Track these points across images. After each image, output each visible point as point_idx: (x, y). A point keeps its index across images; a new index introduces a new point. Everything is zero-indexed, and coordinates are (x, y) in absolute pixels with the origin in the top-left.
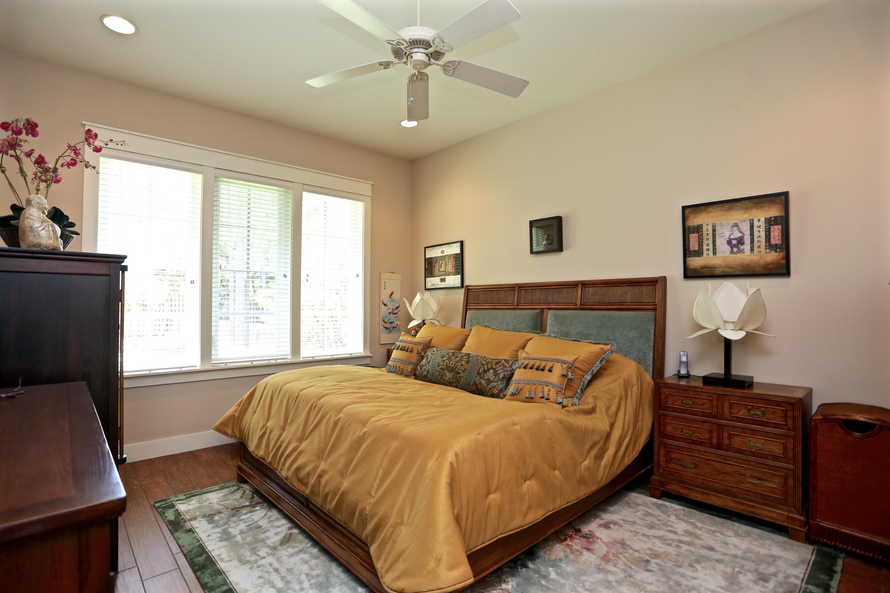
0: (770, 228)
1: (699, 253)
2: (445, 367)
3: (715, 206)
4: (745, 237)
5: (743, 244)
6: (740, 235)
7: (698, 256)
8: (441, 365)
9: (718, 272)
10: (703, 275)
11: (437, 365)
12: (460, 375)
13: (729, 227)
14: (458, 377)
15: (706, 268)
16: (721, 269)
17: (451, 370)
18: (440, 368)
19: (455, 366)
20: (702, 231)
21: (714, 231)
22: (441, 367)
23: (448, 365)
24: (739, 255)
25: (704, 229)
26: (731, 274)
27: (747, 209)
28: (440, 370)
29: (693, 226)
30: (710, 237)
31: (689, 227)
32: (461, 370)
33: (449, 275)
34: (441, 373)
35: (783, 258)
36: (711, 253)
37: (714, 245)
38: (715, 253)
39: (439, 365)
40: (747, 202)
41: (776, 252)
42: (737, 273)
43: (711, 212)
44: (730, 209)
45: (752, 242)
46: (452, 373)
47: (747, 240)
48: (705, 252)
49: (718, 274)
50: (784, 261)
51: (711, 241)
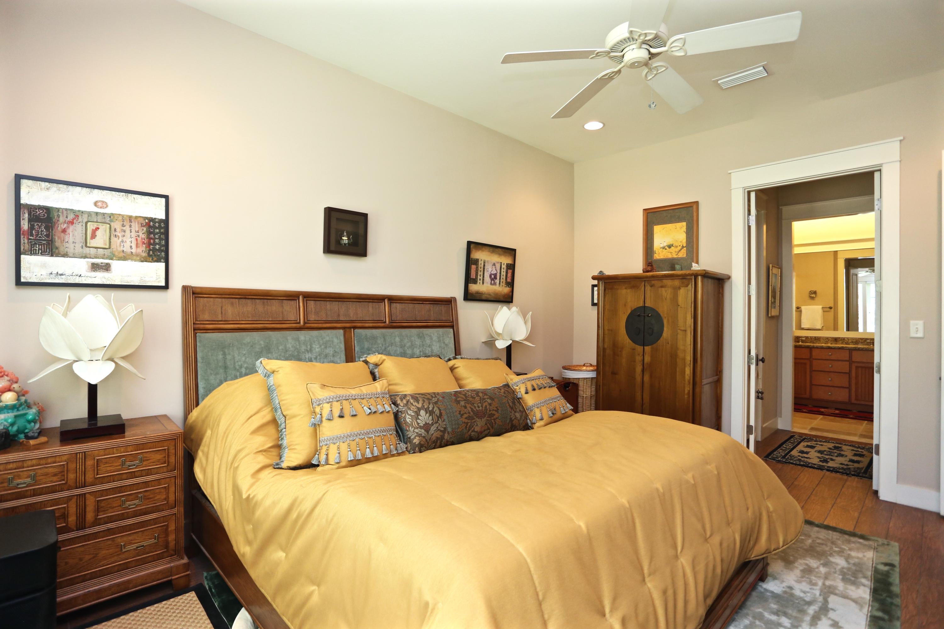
0: (507, 271)
1: (475, 281)
2: (472, 413)
3: (486, 247)
4: (498, 274)
5: (496, 279)
6: (495, 272)
7: (475, 284)
8: (466, 413)
9: (484, 297)
10: (476, 298)
11: (459, 416)
12: (495, 417)
13: (491, 265)
14: (493, 421)
15: (478, 293)
16: (485, 295)
17: (479, 415)
18: (466, 418)
19: (484, 409)
20: (478, 264)
21: (484, 265)
22: (466, 416)
23: (475, 409)
24: (494, 286)
25: (480, 263)
26: (490, 299)
27: (500, 255)
28: (466, 421)
29: (474, 259)
30: (482, 270)
31: (472, 259)
32: (493, 410)
33: (124, 258)
34: (469, 424)
35: (510, 292)
36: (481, 283)
37: (483, 277)
38: (483, 283)
39: (462, 415)
40: (500, 250)
41: (509, 287)
42: (492, 299)
43: (484, 251)
44: (493, 252)
45: (500, 278)
46: (485, 418)
47: (498, 277)
48: (478, 281)
49: (483, 299)
50: (511, 294)
51: (482, 273)
